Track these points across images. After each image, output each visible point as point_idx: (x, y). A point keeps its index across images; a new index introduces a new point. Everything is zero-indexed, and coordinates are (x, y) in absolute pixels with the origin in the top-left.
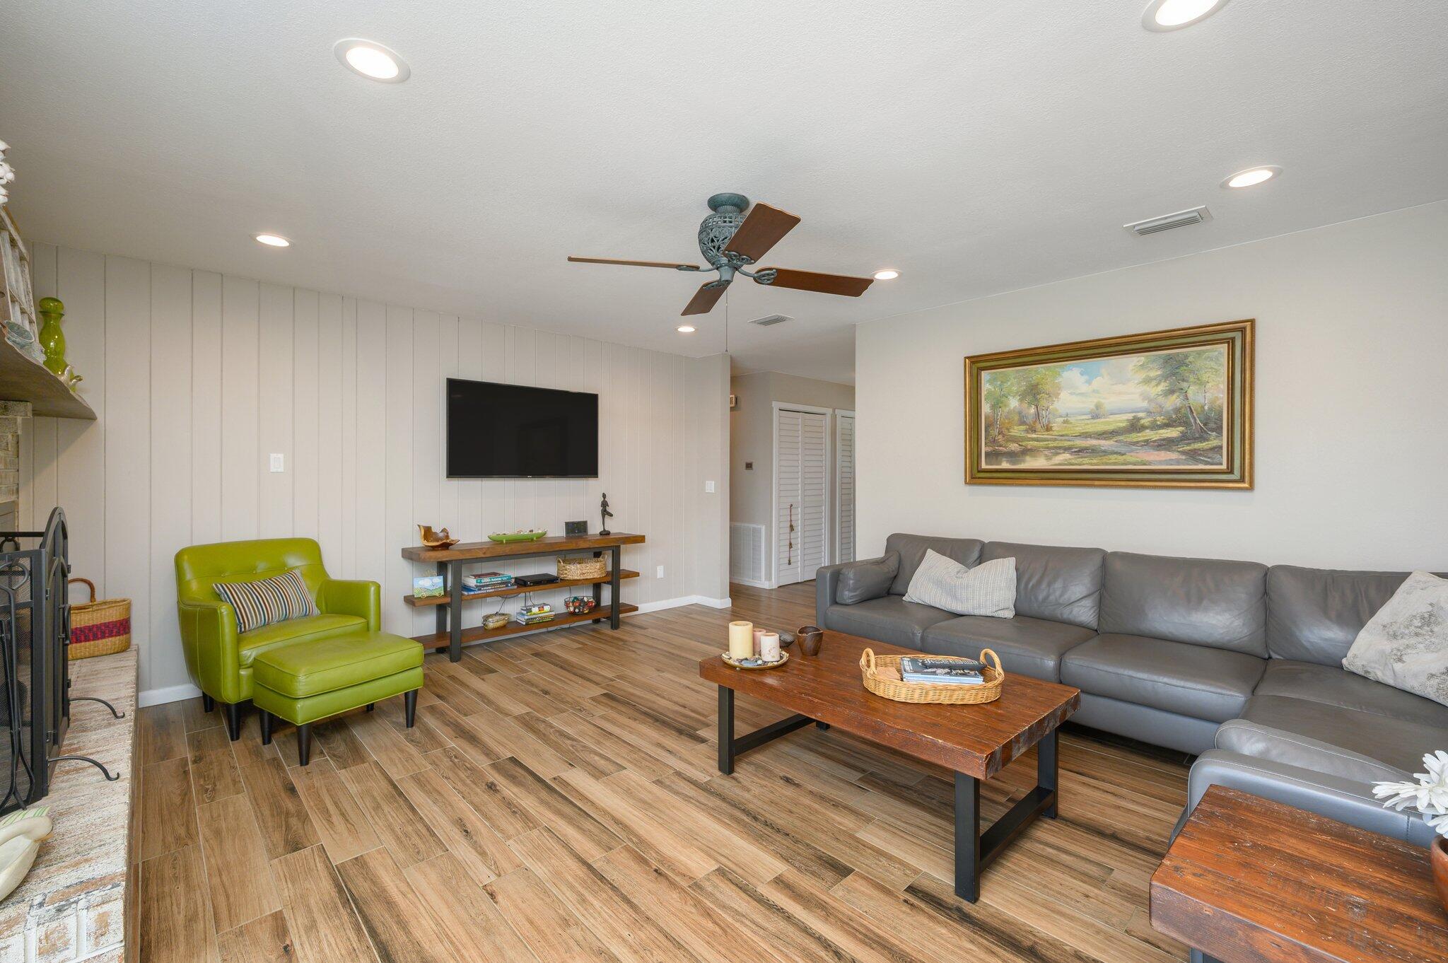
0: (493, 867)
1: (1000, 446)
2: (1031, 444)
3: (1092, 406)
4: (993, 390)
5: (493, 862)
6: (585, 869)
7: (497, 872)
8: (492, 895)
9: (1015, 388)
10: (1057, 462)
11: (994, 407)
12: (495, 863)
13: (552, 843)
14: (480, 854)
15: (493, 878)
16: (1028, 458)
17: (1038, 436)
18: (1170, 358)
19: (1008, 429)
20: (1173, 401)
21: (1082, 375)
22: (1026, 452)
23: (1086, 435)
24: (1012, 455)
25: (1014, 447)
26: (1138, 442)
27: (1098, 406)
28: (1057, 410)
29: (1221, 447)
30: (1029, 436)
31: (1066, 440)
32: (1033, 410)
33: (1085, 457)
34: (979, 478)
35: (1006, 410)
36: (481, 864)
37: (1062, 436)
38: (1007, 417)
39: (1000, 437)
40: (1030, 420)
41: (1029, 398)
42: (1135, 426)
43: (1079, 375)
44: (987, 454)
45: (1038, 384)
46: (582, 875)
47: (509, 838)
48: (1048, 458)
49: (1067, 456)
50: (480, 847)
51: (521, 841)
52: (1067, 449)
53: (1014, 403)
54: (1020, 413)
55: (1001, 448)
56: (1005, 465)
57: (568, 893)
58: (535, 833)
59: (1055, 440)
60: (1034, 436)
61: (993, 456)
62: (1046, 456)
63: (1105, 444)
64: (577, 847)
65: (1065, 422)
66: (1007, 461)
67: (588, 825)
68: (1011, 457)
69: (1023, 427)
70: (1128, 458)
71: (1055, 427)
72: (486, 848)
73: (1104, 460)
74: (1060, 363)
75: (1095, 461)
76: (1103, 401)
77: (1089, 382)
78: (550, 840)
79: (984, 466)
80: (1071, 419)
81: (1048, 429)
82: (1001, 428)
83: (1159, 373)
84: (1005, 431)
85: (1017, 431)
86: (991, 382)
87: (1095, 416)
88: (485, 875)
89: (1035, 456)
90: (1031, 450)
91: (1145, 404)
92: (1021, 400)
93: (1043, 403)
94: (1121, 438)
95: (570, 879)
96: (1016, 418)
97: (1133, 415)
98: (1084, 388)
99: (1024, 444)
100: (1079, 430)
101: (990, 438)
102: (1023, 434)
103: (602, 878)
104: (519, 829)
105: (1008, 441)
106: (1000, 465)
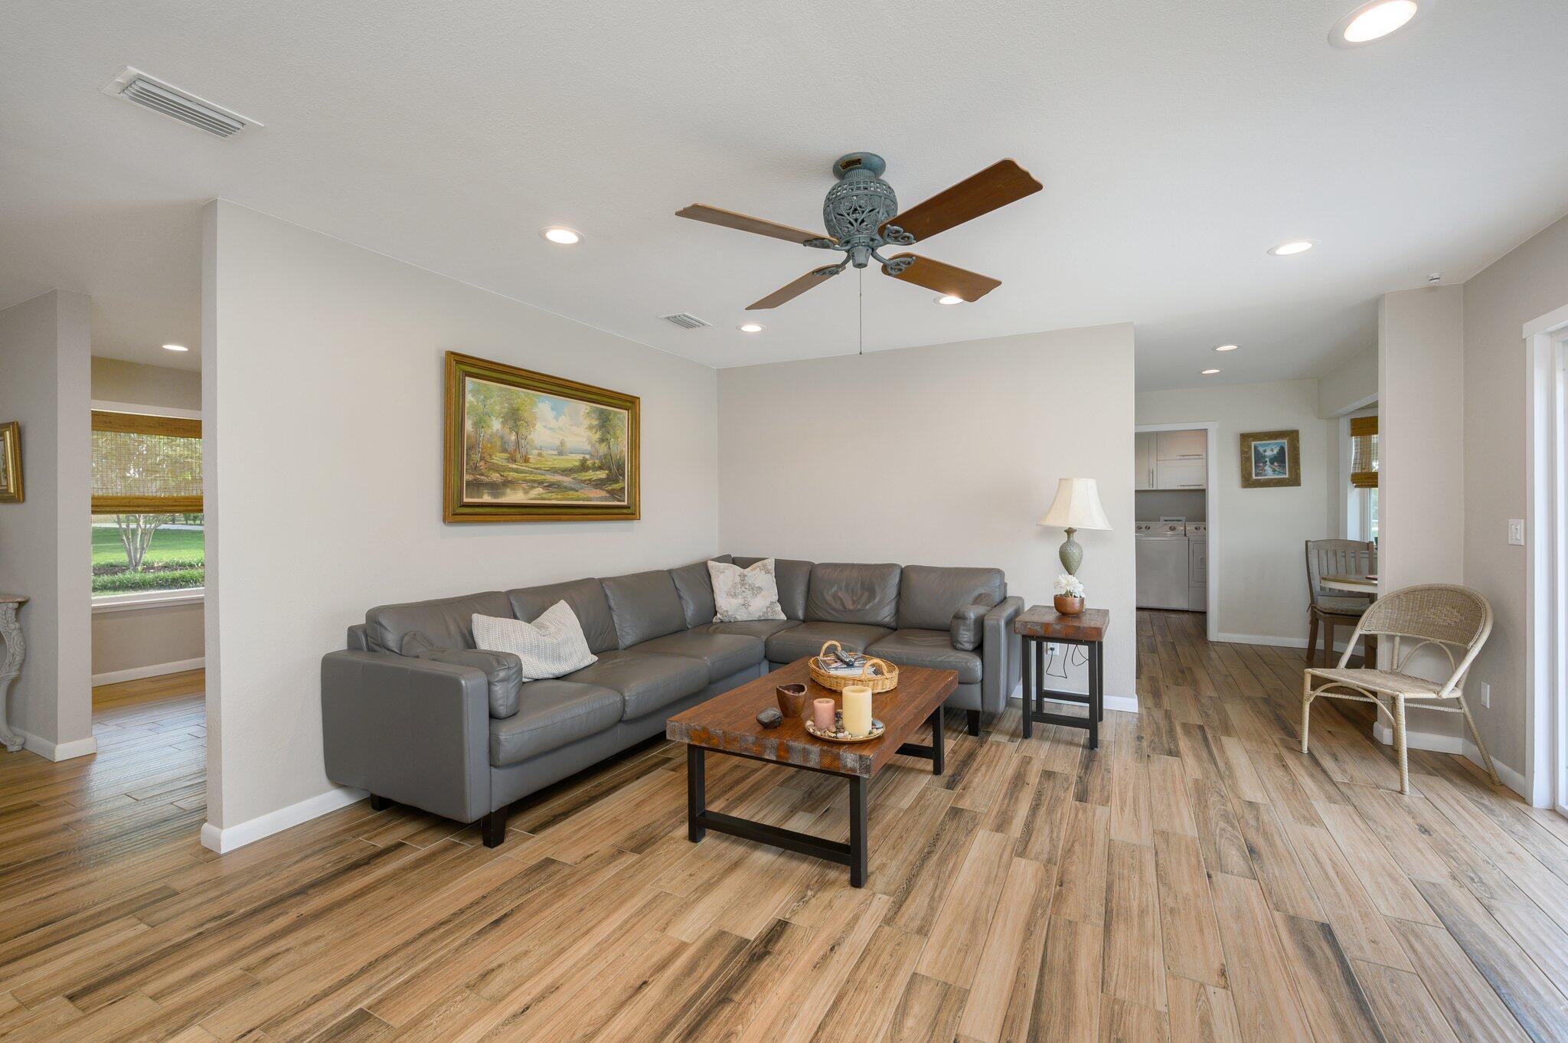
0: (1203, 998)
1: (482, 475)
2: (512, 475)
3: (558, 443)
4: (476, 404)
5: (1200, 1003)
6: (1114, 927)
7: (1202, 990)
8: (1223, 973)
9: (498, 408)
10: (533, 496)
11: (477, 425)
12: (1197, 1001)
13: (1117, 971)
14: (1209, 1025)
15: (1210, 989)
16: (508, 491)
17: (518, 467)
18: (602, 412)
19: (490, 455)
20: (603, 449)
21: (552, 409)
22: (507, 483)
23: (554, 471)
24: (495, 488)
25: (495, 477)
26: (585, 481)
27: (562, 443)
28: (533, 442)
29: (624, 488)
30: (510, 465)
31: (539, 474)
32: (513, 437)
33: (553, 492)
34: (461, 514)
35: (489, 432)
36: (1215, 1013)
37: (537, 469)
38: (489, 441)
39: (482, 463)
40: (511, 448)
41: (511, 423)
42: (583, 467)
43: (550, 409)
44: (468, 483)
45: (518, 410)
46: (1122, 927)
47: (1158, 1015)
48: (526, 492)
49: (539, 490)
50: (1203, 1033)
51: (1148, 999)
52: (540, 483)
53: (496, 425)
54: (502, 438)
55: (483, 477)
56: (487, 498)
57: (1150, 924)
58: (1121, 994)
59: (532, 473)
60: (514, 466)
61: (476, 486)
62: (524, 489)
63: (566, 480)
64: (1097, 948)
65: (540, 455)
66: (489, 494)
67: (1058, 955)
68: (492, 489)
69: (505, 455)
70: (580, 494)
71: (533, 459)
72: (1197, 1026)
73: (565, 496)
74: (537, 393)
75: (559, 497)
76: (565, 439)
77: (556, 418)
78: (1115, 973)
79: (466, 500)
80: (544, 453)
81: (526, 460)
82: (484, 453)
83: (596, 423)
84: (488, 458)
85: (499, 458)
86: (476, 392)
87: (560, 453)
88: (1218, 998)
89: (514, 489)
90: (510, 482)
91: (589, 448)
92: (504, 423)
93: (523, 431)
94: (575, 476)
95: (1136, 931)
96: (499, 443)
97: (583, 455)
98: (553, 424)
99: (505, 474)
100: (549, 464)
101: (471, 464)
102: (505, 463)
103: (1108, 912)
104: (1135, 1015)
105: (490, 469)
106: (482, 498)
